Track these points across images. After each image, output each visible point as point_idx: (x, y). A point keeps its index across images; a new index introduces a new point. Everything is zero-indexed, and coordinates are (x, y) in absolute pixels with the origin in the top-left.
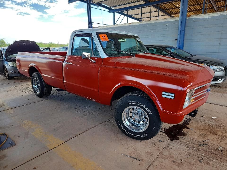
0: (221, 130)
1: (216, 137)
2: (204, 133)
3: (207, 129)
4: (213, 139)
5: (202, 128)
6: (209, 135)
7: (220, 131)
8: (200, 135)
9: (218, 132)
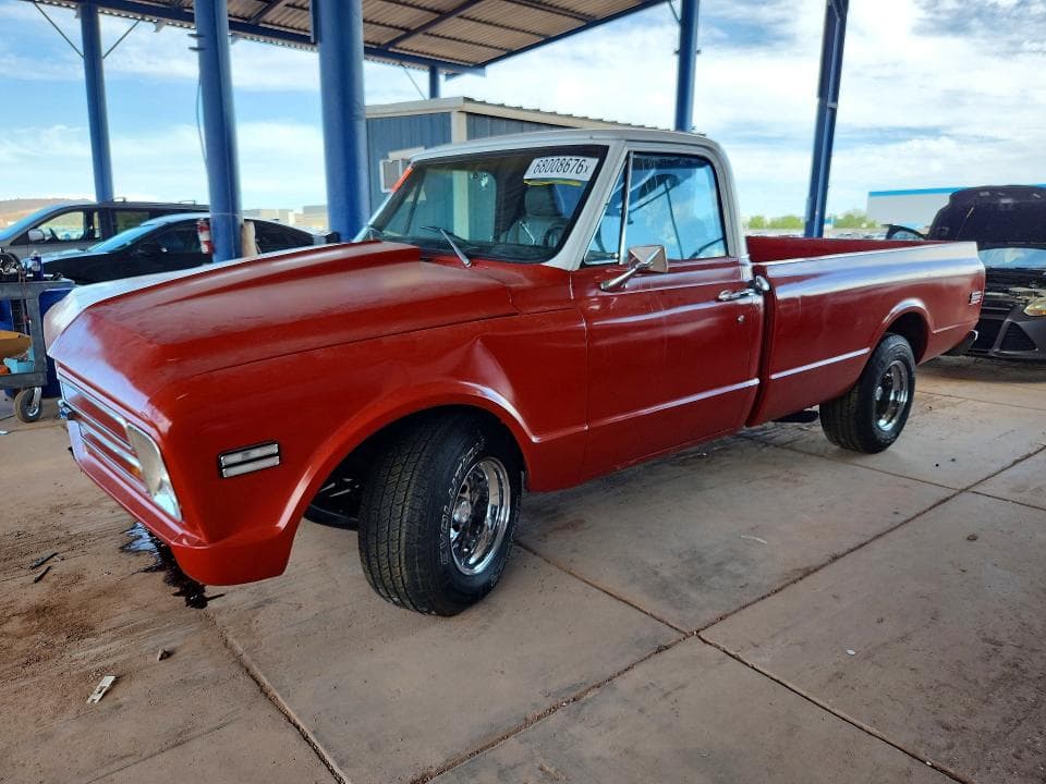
0: (20, 646)
1: (22, 604)
2: (76, 590)
3: (80, 608)
4: (23, 591)
5: (104, 601)
6: (49, 594)
7: (20, 638)
8: (80, 577)
9: (27, 624)
